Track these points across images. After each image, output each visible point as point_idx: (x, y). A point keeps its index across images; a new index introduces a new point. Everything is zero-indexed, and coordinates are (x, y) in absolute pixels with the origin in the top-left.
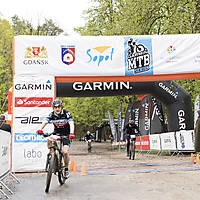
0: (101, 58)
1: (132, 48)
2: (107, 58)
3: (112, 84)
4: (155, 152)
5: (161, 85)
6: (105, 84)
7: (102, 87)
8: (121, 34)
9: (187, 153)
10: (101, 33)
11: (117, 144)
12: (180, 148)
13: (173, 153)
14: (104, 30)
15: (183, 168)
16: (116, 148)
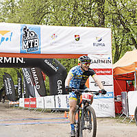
0: (3, 39)
1: (26, 33)
2: (7, 39)
3: (10, 58)
4: (39, 110)
5: (46, 61)
7: (3, 60)
8: (19, 22)
9: (62, 111)
10: (4, 21)
11: (13, 103)
12: (57, 107)
13: (52, 111)
14: (6, 19)
15: (59, 121)
16: (12, 106)
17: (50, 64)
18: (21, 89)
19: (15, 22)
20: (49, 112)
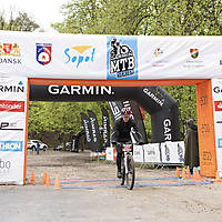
0: (81, 59)
1: (116, 49)
2: (87, 59)
3: (92, 88)
5: (145, 91)
6: (84, 88)
7: (81, 91)
8: (104, 32)
9: (173, 167)
10: (81, 31)
11: (96, 154)
12: (164, 161)
13: (157, 167)
16: (94, 160)
17: (152, 95)
18: (108, 134)
19: (97, 33)
20: (151, 168)
